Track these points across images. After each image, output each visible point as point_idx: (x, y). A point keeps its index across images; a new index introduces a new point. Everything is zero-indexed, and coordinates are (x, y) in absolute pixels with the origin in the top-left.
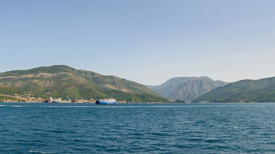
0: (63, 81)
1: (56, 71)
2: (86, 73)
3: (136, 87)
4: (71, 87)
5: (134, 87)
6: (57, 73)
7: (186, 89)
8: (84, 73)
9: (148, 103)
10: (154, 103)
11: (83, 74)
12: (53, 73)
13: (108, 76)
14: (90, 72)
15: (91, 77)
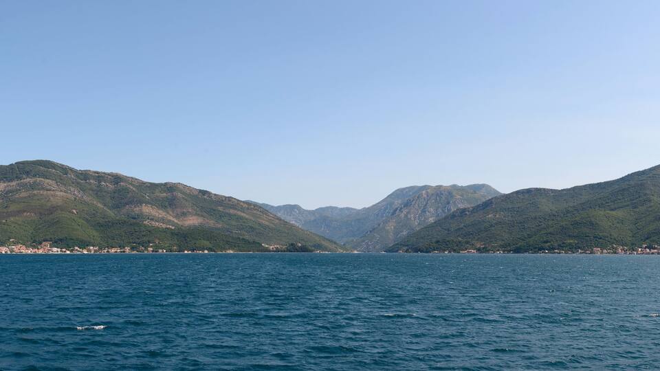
0: (14, 201)
1: (16, 177)
2: (100, 177)
3: (232, 211)
4: (25, 214)
5: (227, 211)
6: (19, 182)
7: (406, 216)
8: (94, 179)
9: (186, 252)
10: (206, 252)
11: (92, 181)
12: (11, 180)
13: (161, 184)
14: (112, 176)
15: (111, 187)
